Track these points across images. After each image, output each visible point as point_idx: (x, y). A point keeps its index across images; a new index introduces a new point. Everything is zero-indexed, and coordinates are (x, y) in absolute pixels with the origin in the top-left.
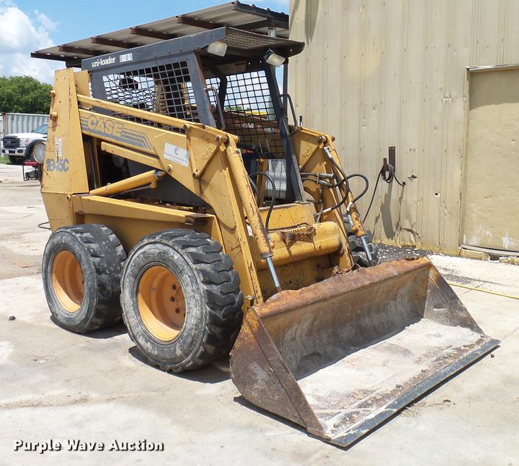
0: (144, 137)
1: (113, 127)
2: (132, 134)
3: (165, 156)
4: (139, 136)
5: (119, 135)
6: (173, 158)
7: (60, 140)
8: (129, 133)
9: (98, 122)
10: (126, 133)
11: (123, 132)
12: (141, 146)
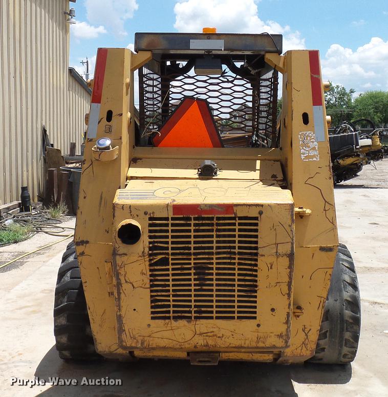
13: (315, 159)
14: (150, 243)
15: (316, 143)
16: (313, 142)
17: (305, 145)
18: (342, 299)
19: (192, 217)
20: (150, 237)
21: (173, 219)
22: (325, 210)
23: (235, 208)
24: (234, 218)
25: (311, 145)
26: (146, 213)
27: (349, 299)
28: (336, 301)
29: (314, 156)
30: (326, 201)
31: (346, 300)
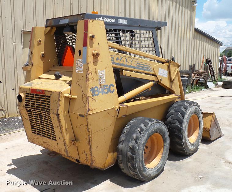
0: (149, 66)
1: (132, 62)
2: (143, 65)
3: (159, 74)
4: (147, 66)
5: (135, 66)
6: (162, 75)
7: (103, 72)
8: (142, 65)
9: (121, 58)
10: (140, 64)
11: (138, 64)
12: (148, 70)
13: (81, 72)
14: (26, 103)
15: (82, 65)
16: (81, 64)
17: (78, 66)
18: (128, 146)
19: (35, 94)
20: (26, 100)
21: (31, 94)
22: (82, 97)
23: (45, 92)
24: (45, 96)
25: (80, 66)
26: (25, 91)
27: (131, 147)
28: (126, 146)
29: (81, 71)
30: (83, 93)
31: (130, 147)
